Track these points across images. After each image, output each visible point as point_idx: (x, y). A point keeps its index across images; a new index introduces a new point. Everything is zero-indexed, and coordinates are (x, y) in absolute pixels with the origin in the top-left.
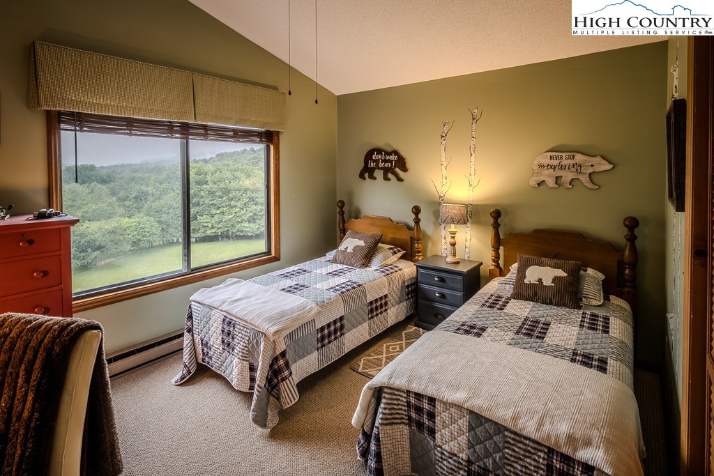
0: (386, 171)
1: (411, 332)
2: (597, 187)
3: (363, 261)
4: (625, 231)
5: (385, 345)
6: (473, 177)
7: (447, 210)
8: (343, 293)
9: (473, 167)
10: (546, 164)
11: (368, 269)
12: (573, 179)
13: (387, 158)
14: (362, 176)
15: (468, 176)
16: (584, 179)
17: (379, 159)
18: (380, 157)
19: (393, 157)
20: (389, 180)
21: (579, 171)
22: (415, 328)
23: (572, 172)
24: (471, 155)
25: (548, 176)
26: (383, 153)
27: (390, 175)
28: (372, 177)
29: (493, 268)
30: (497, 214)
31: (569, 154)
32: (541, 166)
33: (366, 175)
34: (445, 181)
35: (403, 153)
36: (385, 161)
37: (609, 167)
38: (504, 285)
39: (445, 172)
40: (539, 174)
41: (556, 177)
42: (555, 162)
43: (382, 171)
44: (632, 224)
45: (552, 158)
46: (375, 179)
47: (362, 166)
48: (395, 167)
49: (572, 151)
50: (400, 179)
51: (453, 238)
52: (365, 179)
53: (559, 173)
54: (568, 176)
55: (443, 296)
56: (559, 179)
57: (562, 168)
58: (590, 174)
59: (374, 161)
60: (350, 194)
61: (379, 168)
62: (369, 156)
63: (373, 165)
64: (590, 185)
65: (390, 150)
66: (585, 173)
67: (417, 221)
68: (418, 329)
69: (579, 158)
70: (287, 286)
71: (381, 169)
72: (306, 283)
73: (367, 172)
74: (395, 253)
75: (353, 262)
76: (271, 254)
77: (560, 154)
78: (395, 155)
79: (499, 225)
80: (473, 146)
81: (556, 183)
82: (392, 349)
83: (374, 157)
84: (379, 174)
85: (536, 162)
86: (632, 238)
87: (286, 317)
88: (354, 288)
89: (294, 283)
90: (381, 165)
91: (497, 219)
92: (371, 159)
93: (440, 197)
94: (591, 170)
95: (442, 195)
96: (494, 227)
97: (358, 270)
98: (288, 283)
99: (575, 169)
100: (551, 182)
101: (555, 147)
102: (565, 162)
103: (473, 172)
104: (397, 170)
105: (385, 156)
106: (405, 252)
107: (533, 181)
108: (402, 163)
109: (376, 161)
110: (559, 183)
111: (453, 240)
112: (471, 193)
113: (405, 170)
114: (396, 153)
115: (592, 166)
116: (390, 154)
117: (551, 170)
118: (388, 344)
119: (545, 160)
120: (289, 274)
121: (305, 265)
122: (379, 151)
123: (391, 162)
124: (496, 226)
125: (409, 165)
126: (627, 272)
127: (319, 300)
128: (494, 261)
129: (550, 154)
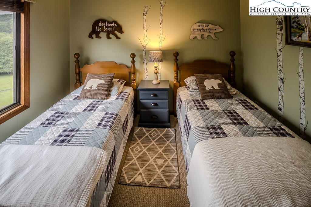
0: (108, 33)
1: (138, 132)
2: (218, 39)
3: (106, 94)
4: (230, 57)
5: (129, 149)
6: (162, 36)
7: (155, 55)
8: (111, 127)
9: (161, 30)
10: (197, 29)
11: (110, 99)
12: (208, 36)
13: (109, 25)
14: (90, 36)
15: (159, 35)
16: (212, 35)
17: (103, 26)
18: (104, 24)
19: (113, 25)
20: (111, 38)
21: (210, 32)
22: (139, 128)
23: (208, 32)
24: (161, 24)
25: (198, 34)
26: (107, 22)
27: (111, 36)
28: (98, 37)
29: (175, 82)
30: (177, 54)
31: (207, 24)
32: (195, 30)
33: (94, 36)
34: (146, 38)
35: (120, 23)
36: (108, 27)
37: (221, 30)
38: (192, 92)
39: (146, 33)
40: (194, 33)
41: (201, 35)
42: (201, 28)
43: (106, 33)
44: (233, 54)
45: (199, 26)
46: (100, 38)
47: (90, 29)
48: (115, 30)
49: (208, 23)
50: (118, 38)
51: (156, 69)
52: (93, 38)
53: (202, 33)
54: (206, 34)
55: (156, 104)
56: (202, 36)
57: (204, 30)
58: (215, 33)
59: (100, 27)
60: (81, 48)
61: (103, 31)
62: (96, 23)
63: (99, 29)
64: (214, 38)
65: (111, 20)
66: (212, 33)
67: (133, 62)
68: (142, 128)
69: (210, 26)
70: (56, 136)
71: (105, 32)
72: (72, 127)
73: (95, 33)
74: (122, 83)
75: (98, 97)
76: (20, 104)
77: (202, 24)
78: (115, 24)
79: (178, 60)
80: (161, 20)
81: (201, 38)
82: (136, 150)
83: (100, 24)
84: (103, 35)
85: (192, 28)
86: (233, 60)
87: (86, 181)
88: (115, 119)
89: (61, 130)
90: (105, 29)
91: (177, 57)
92: (98, 26)
93: (143, 47)
94: (215, 32)
95: (144, 46)
96: (175, 61)
97: (105, 102)
98: (55, 131)
99: (208, 31)
100: (199, 37)
101: (200, 21)
102: (205, 28)
103: (161, 33)
104: (116, 32)
105: (108, 24)
106: (126, 81)
107: (191, 38)
108: (119, 28)
109: (102, 27)
110: (202, 37)
111: (156, 71)
112: (161, 44)
113: (122, 32)
114: (115, 22)
115: (215, 29)
116: (111, 23)
117: (199, 32)
118: (131, 148)
119: (196, 27)
120: (49, 121)
121: (58, 107)
122: (104, 21)
123: (112, 27)
124: (176, 60)
125: (124, 29)
126: (232, 75)
127: (99, 142)
128: (175, 79)
129: (198, 24)
